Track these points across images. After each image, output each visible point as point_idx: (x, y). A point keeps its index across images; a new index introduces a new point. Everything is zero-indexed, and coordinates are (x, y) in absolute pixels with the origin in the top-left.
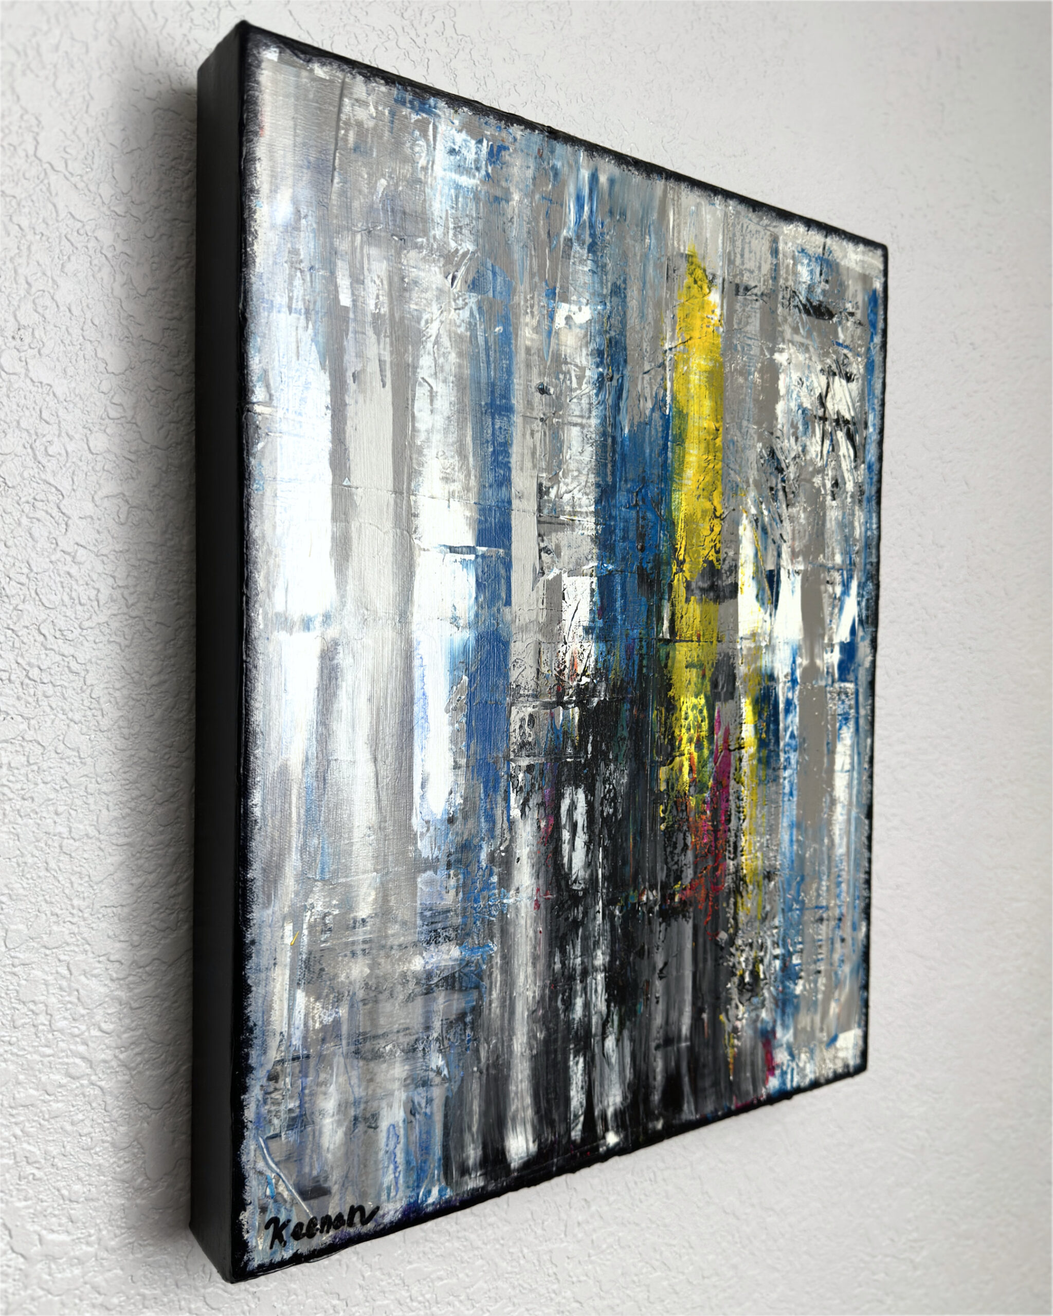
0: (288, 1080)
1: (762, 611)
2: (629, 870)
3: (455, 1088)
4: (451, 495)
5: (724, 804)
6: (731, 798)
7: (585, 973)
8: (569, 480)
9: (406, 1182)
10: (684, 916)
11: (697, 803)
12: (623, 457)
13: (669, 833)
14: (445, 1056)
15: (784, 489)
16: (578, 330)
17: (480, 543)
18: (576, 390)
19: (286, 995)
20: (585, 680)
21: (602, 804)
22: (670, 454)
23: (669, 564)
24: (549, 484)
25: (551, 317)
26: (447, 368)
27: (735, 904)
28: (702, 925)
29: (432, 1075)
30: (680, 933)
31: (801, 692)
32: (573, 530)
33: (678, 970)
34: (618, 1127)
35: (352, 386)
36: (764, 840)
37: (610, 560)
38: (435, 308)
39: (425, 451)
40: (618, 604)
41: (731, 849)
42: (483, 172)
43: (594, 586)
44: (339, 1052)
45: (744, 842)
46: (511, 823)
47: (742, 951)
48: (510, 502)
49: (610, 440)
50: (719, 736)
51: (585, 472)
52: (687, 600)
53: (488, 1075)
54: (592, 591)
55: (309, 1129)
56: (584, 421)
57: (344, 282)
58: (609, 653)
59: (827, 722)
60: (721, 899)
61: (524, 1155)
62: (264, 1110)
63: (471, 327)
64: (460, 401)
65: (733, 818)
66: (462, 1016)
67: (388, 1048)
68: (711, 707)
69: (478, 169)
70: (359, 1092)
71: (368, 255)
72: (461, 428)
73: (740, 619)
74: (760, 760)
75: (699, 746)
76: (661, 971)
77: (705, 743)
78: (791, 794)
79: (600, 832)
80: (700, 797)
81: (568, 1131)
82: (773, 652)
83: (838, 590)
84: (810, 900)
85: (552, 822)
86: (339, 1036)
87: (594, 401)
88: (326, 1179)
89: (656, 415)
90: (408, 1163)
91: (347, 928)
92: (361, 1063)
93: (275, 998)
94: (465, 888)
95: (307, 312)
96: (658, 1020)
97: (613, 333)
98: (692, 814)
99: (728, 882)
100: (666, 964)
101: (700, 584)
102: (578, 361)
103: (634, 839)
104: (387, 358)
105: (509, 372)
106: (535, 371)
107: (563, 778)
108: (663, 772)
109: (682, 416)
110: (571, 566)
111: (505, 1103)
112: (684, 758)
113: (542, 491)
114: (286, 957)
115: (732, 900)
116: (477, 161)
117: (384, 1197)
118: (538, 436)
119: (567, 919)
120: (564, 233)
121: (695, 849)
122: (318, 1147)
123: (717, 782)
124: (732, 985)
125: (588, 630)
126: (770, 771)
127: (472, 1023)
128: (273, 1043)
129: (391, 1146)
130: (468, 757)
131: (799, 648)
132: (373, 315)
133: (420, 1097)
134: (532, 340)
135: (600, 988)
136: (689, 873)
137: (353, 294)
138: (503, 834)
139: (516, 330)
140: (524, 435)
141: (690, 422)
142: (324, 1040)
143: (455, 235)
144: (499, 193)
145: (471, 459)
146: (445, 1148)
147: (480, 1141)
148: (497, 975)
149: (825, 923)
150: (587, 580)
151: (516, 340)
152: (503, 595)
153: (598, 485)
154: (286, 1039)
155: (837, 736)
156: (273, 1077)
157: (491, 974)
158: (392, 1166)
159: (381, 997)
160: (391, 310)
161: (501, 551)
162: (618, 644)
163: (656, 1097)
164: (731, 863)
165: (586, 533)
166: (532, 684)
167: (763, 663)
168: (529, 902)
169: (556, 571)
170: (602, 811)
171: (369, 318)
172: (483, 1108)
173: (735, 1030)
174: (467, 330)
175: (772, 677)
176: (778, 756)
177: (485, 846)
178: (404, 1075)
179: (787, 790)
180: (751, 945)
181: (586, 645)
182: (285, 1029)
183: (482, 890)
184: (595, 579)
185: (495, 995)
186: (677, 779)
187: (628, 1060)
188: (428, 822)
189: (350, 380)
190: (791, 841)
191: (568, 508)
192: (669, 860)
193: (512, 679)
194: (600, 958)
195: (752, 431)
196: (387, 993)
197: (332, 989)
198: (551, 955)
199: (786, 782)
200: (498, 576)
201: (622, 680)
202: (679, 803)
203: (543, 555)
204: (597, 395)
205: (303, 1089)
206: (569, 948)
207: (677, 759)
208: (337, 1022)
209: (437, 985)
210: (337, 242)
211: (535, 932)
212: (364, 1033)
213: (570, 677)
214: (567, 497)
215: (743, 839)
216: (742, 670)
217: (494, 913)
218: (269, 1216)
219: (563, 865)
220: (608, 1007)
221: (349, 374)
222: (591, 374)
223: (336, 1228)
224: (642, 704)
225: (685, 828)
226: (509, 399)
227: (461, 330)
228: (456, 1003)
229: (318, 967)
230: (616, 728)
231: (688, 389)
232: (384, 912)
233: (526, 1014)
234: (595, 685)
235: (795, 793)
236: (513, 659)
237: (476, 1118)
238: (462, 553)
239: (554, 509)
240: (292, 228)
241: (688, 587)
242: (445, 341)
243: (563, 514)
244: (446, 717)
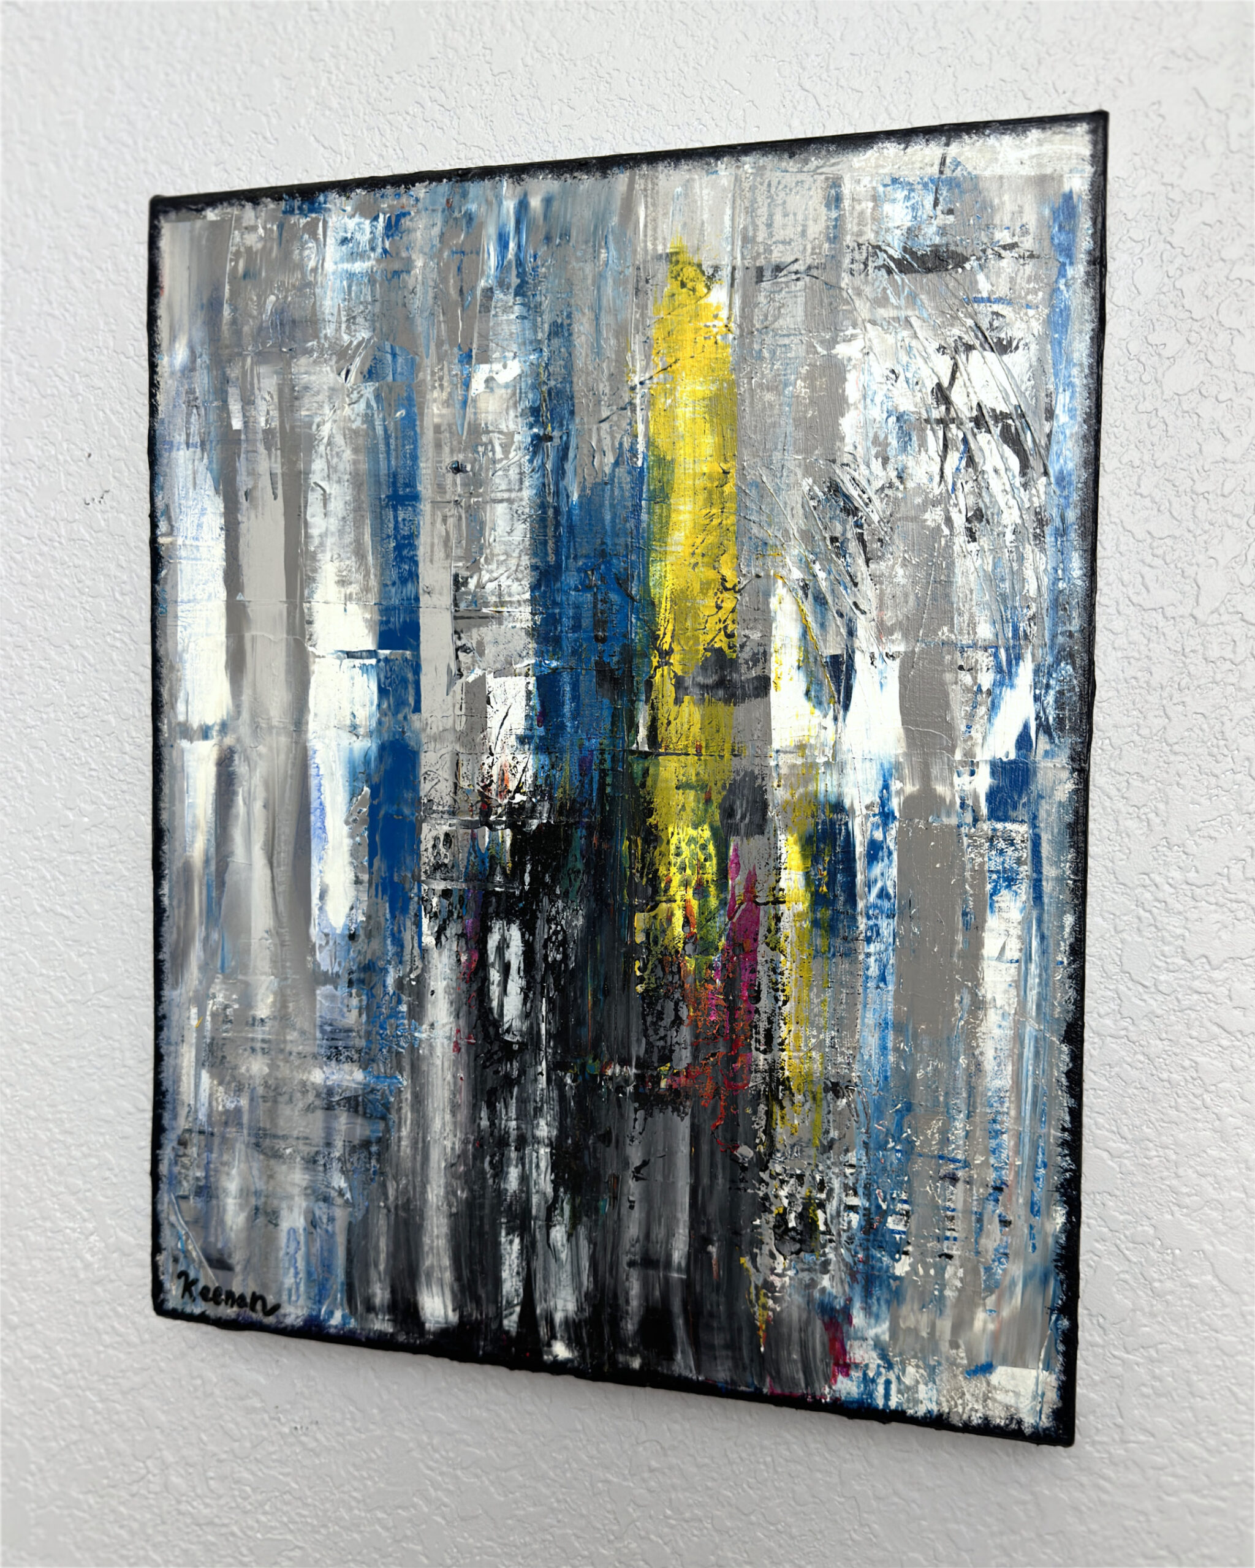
0: (195, 1149)
1: (817, 712)
2: (587, 1034)
3: (359, 1215)
4: (349, 598)
5: (746, 977)
6: (759, 967)
7: (522, 1142)
8: (493, 566)
9: (307, 1292)
10: (676, 1110)
11: (698, 967)
12: (571, 528)
13: (648, 997)
14: (347, 1179)
15: (860, 538)
16: (503, 391)
17: (382, 645)
18: (501, 460)
19: (192, 1072)
20: (519, 798)
21: (545, 946)
22: (644, 517)
23: (646, 655)
24: (466, 574)
25: (467, 385)
26: (341, 467)
27: (769, 1114)
28: (707, 1127)
29: (334, 1194)
30: (669, 1131)
31: (900, 831)
32: (500, 623)
33: (666, 1177)
34: (569, 1339)
35: (244, 503)
36: (827, 1036)
37: (554, 655)
38: (327, 410)
39: (320, 556)
40: (567, 709)
41: (761, 1037)
42: (379, 250)
43: (531, 687)
44: (241, 1140)
45: (784, 1032)
46: (424, 951)
47: (782, 1182)
48: (417, 599)
49: (551, 512)
50: (737, 883)
51: (516, 554)
52: (678, 701)
53: (397, 1215)
54: (529, 693)
55: (214, 1202)
56: (513, 495)
57: (235, 407)
58: (553, 767)
59: (964, 880)
60: (741, 1103)
61: (442, 1320)
62: (176, 1169)
63: (368, 419)
64: (357, 499)
65: (764, 995)
66: (366, 1144)
67: (288, 1151)
68: (721, 841)
69: (373, 249)
70: (260, 1185)
71: (259, 375)
72: (358, 525)
73: (774, 724)
74: (815, 923)
75: (701, 890)
76: (638, 1169)
77: (712, 889)
78: (883, 978)
79: (543, 980)
80: (703, 959)
81: (499, 1317)
82: (841, 771)
83: (986, 679)
84: (927, 1142)
85: (476, 957)
86: (240, 1125)
87: (527, 468)
88: (230, 1256)
89: (621, 471)
90: (309, 1274)
91: (247, 1024)
92: (262, 1157)
93: (184, 1071)
94: (370, 1009)
95: (203, 443)
96: (633, 1230)
97: (552, 383)
98: (690, 979)
99: (756, 1081)
100: (645, 1163)
101: (700, 679)
102: (503, 427)
103: (594, 996)
104: (278, 471)
105: (414, 458)
106: (446, 449)
107: (491, 910)
108: (640, 920)
109: (664, 464)
110: (498, 666)
111: (417, 1253)
112: (674, 905)
113: (458, 583)
114: (192, 1037)
115: (762, 1108)
116: (372, 240)
117: (285, 1297)
118: (451, 521)
119: (497, 1072)
120: (482, 283)
121: (694, 1024)
122: (221, 1222)
123: (734, 944)
124: (764, 1223)
125: (522, 740)
126: (838, 942)
127: (379, 1154)
128: (183, 1112)
129: (292, 1250)
130: (371, 873)
131: (898, 766)
132: (265, 431)
133: (320, 1211)
134: (441, 416)
135: (543, 1165)
136: (684, 1057)
137: (244, 416)
138: (413, 961)
139: (422, 409)
140: (433, 524)
141: (679, 472)
142: (226, 1123)
143: (348, 327)
144: (397, 266)
145: (370, 558)
146: (349, 1274)
147: (388, 1281)
148: (407, 1113)
149: (960, 1185)
150: (521, 681)
151: (422, 421)
152: (411, 701)
153: (534, 568)
154: (193, 1112)
155: (987, 903)
156: (183, 1143)
157: (400, 1109)
158: (292, 1271)
159: (281, 1099)
160: (282, 423)
161: (408, 652)
162: (567, 756)
163: (630, 1326)
164: (762, 1057)
165: (518, 625)
166: (448, 800)
167: (822, 787)
168: (446, 1042)
169: (478, 672)
170: (546, 956)
171: (260, 436)
172: (391, 1248)
173: (769, 1286)
174: (363, 422)
175: (838, 807)
176: (853, 919)
177: (391, 970)
178: (304, 1184)
179: (874, 970)
180: (800, 1178)
181: (520, 757)
182: (192, 1102)
183: (389, 1017)
184: (532, 680)
185: (405, 1132)
186: (664, 931)
187: (585, 1263)
188: (327, 935)
189: (242, 499)
190: (884, 1048)
191: (493, 599)
192: (651, 1032)
193: (422, 794)
194: (544, 1129)
195: (790, 465)
196: (286, 1097)
197: (234, 1077)
198: (475, 1108)
199: (872, 959)
200: (404, 681)
201: (574, 801)
202: (668, 962)
203: (461, 654)
204: (531, 461)
205: (208, 1163)
206: (500, 1106)
207: (664, 906)
208: (238, 1110)
209: (338, 1103)
210: (228, 371)
211: (454, 1077)
212: (265, 1130)
213: (499, 794)
214: (490, 586)
215: (784, 1029)
216: (778, 794)
217: (402, 1043)
218: (181, 1267)
219: (491, 1009)
220: (556, 1190)
221: (241, 494)
222: (523, 436)
223: (240, 1306)
224: (607, 831)
225: (677, 995)
226: (414, 487)
227: (358, 424)
228: (362, 1129)
229: (220, 1054)
230: (566, 858)
231: (674, 428)
232: (282, 1016)
233: (443, 1165)
234: (534, 805)
235: (889, 978)
236: (423, 771)
237: (383, 1256)
238: (361, 658)
239: (474, 602)
240: (189, 369)
241: (679, 683)
242: (339, 440)
243: (486, 604)
244: (346, 829)
